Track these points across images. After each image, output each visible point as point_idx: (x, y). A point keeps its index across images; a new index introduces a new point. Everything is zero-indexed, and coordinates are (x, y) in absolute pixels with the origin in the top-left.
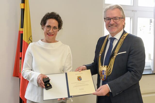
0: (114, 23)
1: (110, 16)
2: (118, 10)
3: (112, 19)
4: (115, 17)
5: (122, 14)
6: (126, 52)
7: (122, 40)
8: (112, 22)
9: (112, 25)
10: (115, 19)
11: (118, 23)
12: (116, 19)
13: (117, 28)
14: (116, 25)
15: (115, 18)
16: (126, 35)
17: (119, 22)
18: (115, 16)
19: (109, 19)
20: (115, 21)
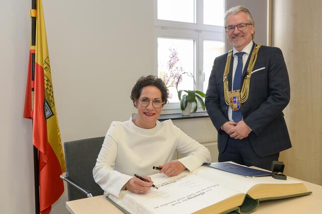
0: (239, 32)
1: (233, 23)
2: (243, 13)
3: (236, 28)
4: (241, 24)
5: (249, 18)
6: (264, 68)
8: (236, 31)
9: (237, 35)
10: (240, 27)
11: (245, 31)
12: (242, 26)
14: (241, 34)
15: (240, 25)
16: (258, 47)
18: (240, 21)
20: (240, 29)
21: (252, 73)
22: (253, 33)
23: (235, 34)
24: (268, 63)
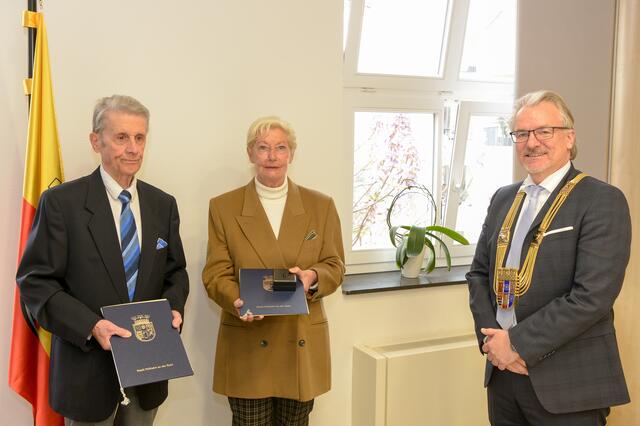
0: (539, 144)
1: (527, 126)
2: (548, 105)
3: (532, 134)
4: (542, 128)
6: (571, 228)
7: (564, 195)
8: (532, 142)
9: (533, 150)
10: (539, 133)
11: (549, 144)
12: (545, 132)
13: (549, 159)
14: (543, 149)
15: (541, 130)
16: (575, 181)
17: (552, 140)
18: (541, 123)
19: (523, 135)
20: (540, 137)
21: (545, 235)
22: (570, 146)
23: (529, 149)
24: (580, 219)
